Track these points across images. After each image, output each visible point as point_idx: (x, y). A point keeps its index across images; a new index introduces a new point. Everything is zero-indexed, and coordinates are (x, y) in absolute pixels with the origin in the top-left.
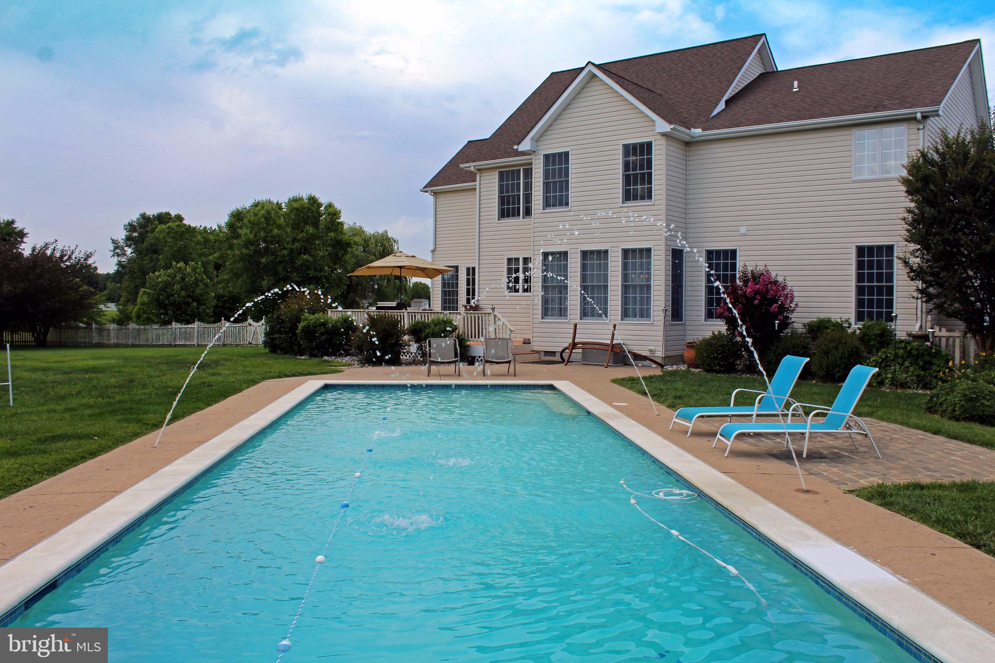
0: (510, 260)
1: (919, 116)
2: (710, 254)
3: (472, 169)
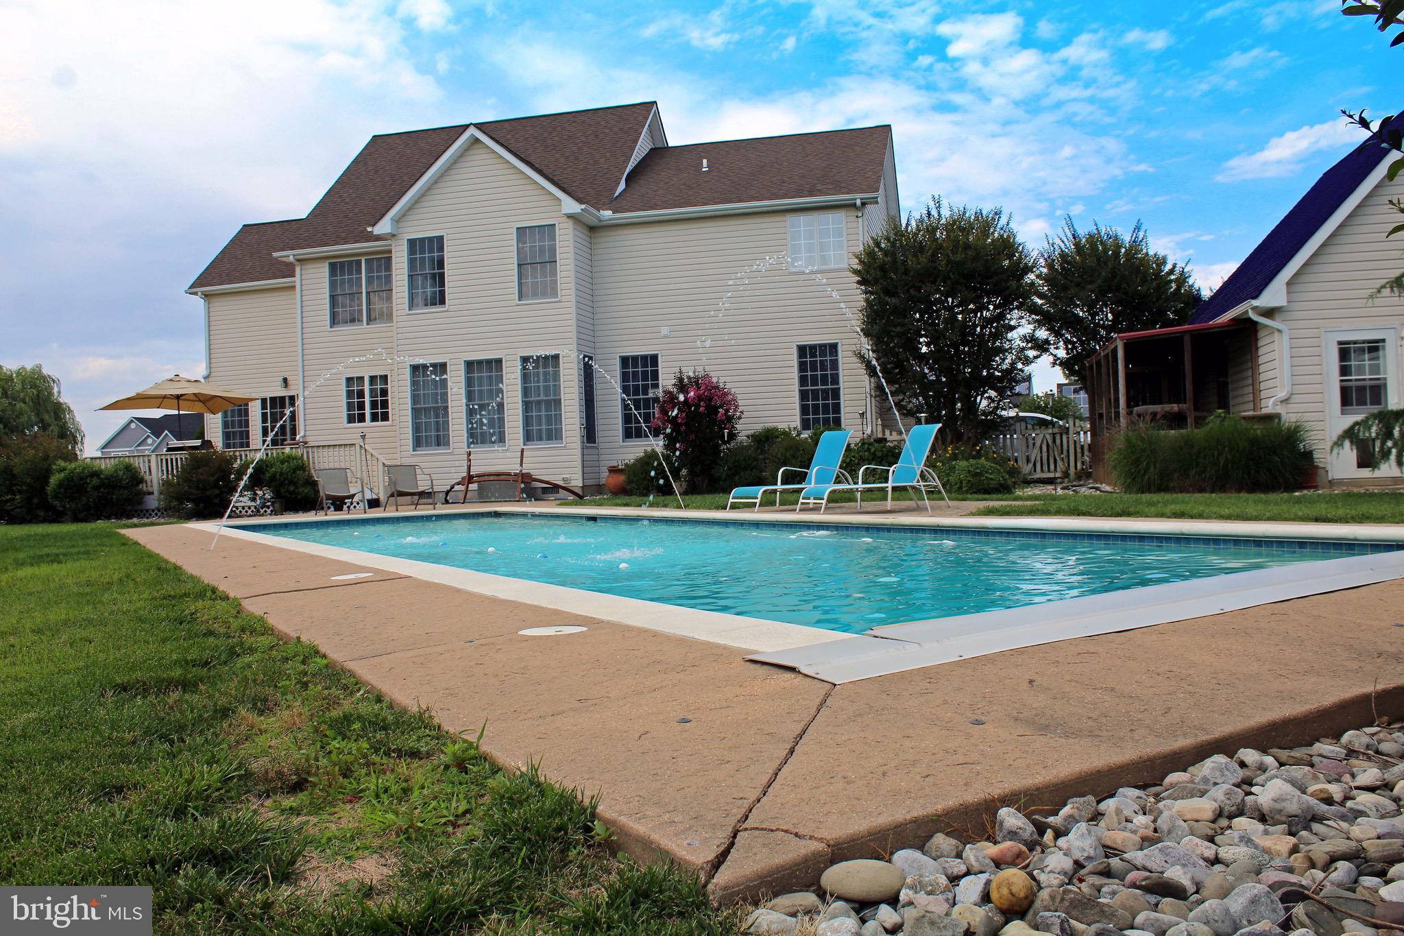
0: (349, 380)
1: (858, 202)
2: (625, 361)
3: (292, 259)
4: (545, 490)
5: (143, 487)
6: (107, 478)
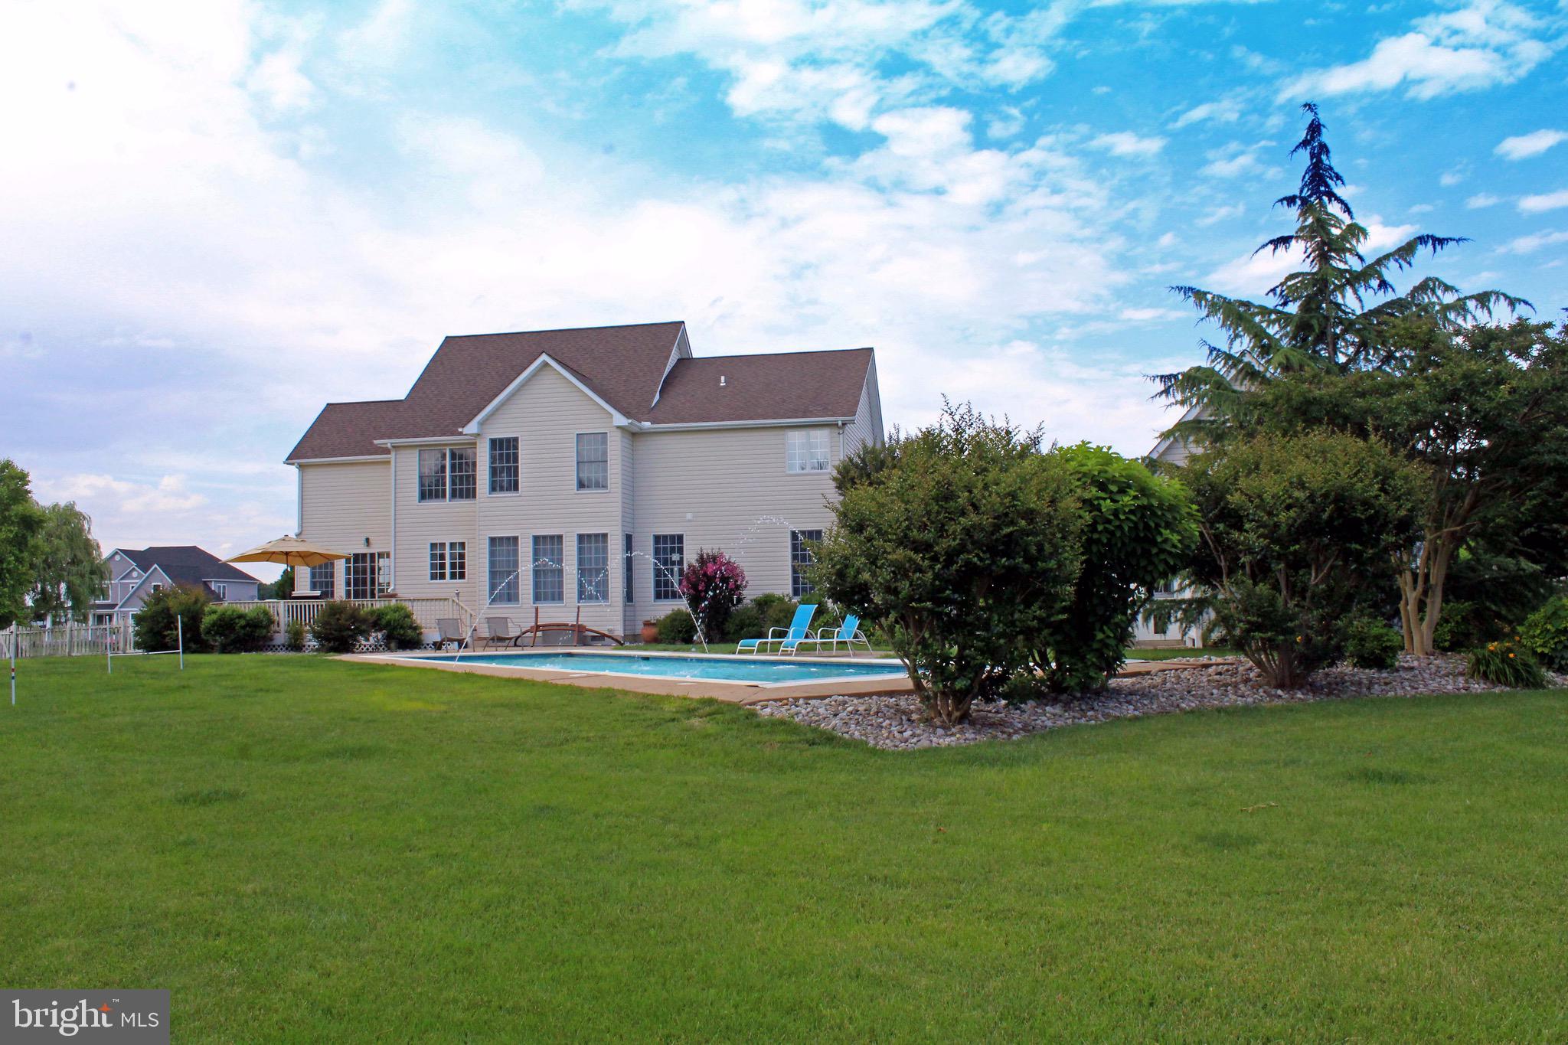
0: (433, 546)
1: (840, 423)
2: (657, 538)
3: (389, 446)
4: (594, 638)
5: (274, 628)
6: (251, 620)
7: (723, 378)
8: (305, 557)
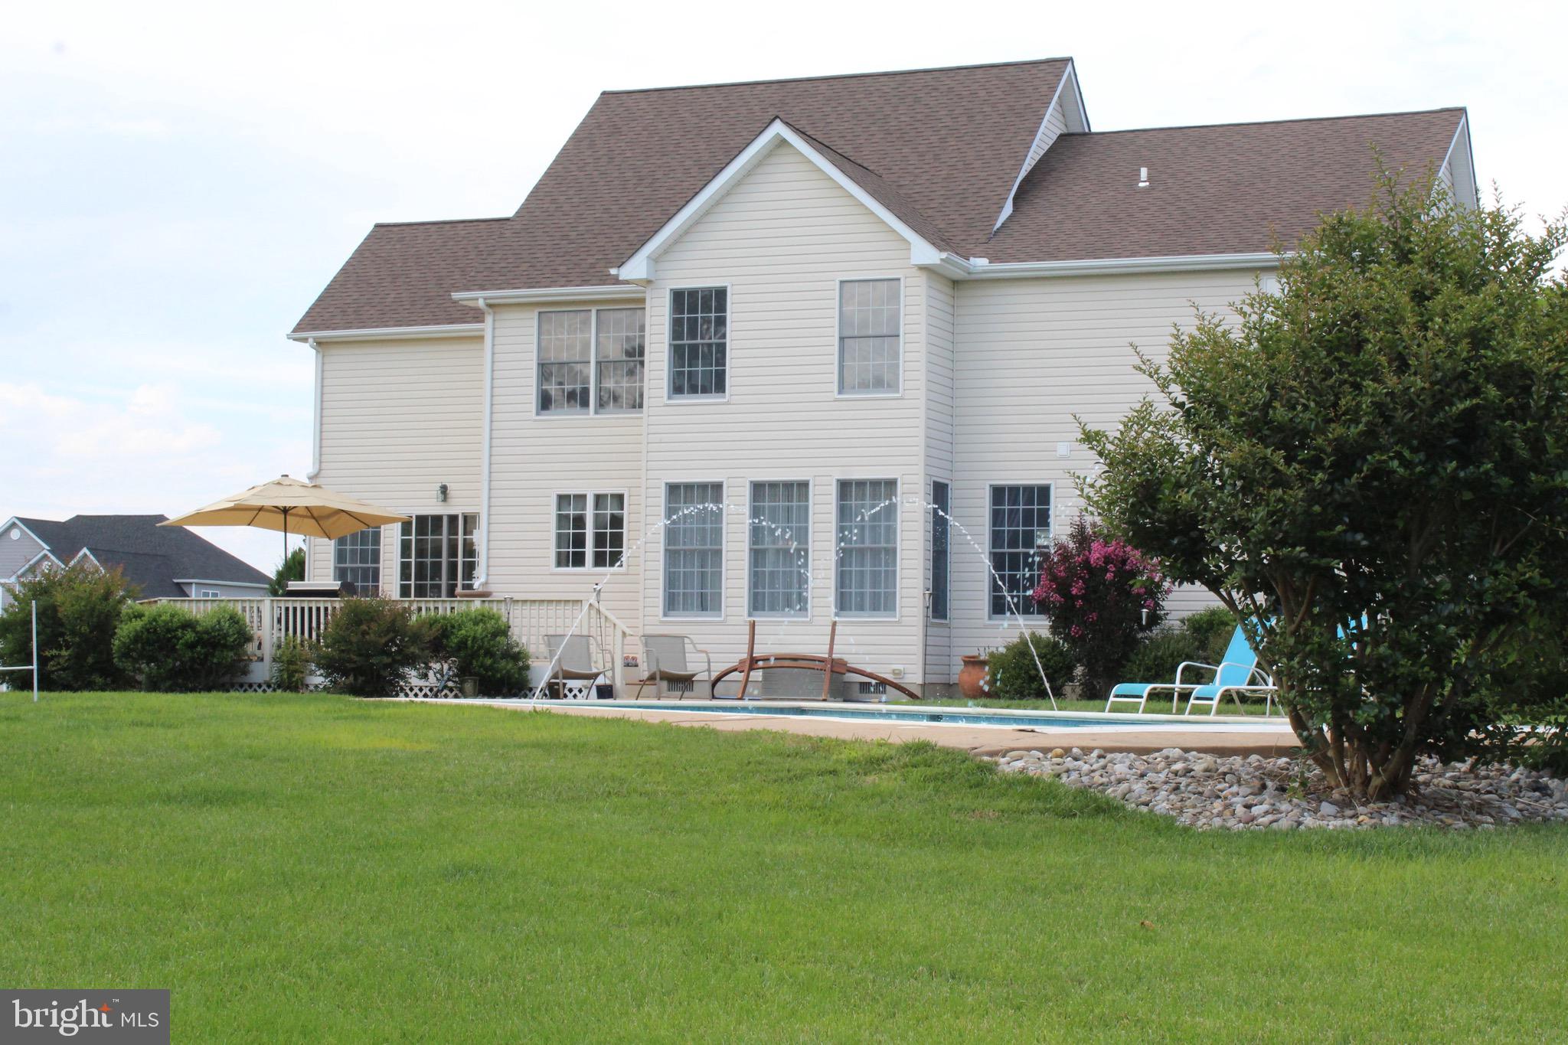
0: (563, 500)
2: (998, 493)
3: (481, 303)
4: (865, 687)
5: (251, 648)
6: (207, 632)
7: (1144, 172)
8: (319, 519)
